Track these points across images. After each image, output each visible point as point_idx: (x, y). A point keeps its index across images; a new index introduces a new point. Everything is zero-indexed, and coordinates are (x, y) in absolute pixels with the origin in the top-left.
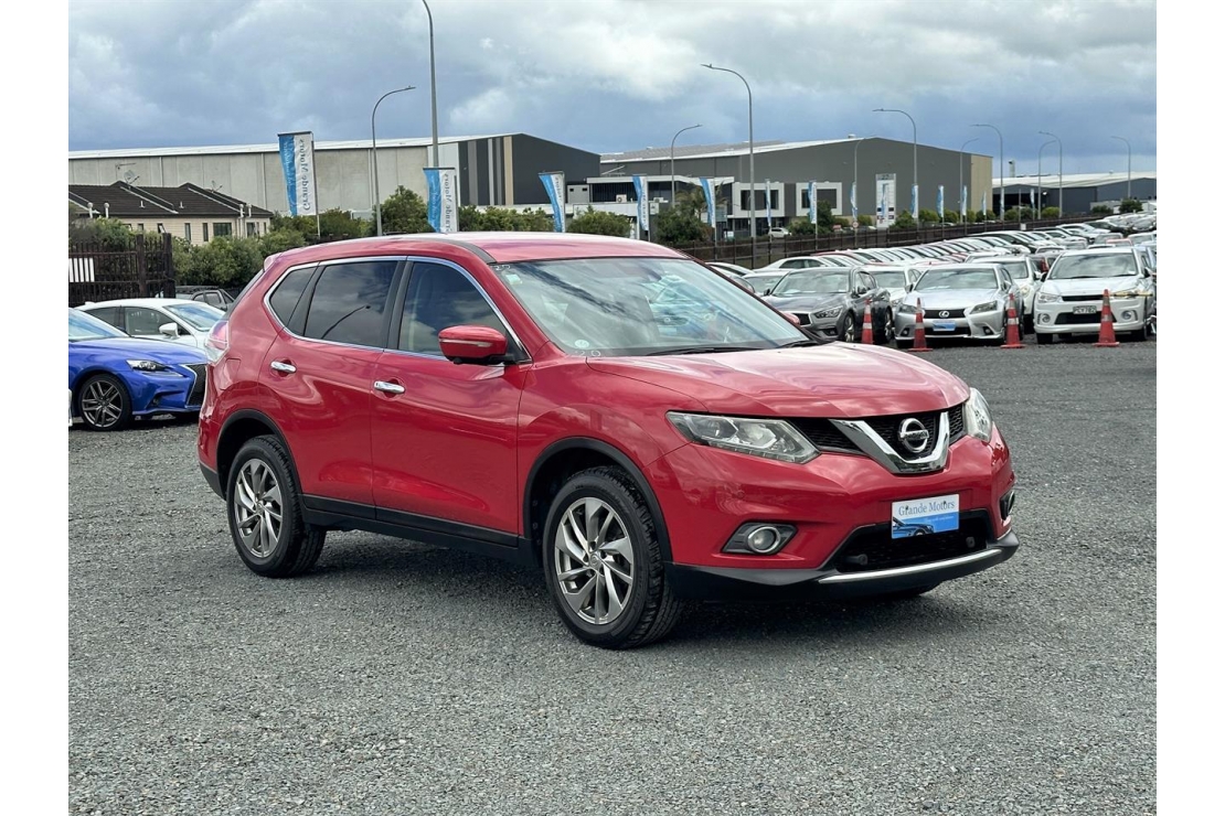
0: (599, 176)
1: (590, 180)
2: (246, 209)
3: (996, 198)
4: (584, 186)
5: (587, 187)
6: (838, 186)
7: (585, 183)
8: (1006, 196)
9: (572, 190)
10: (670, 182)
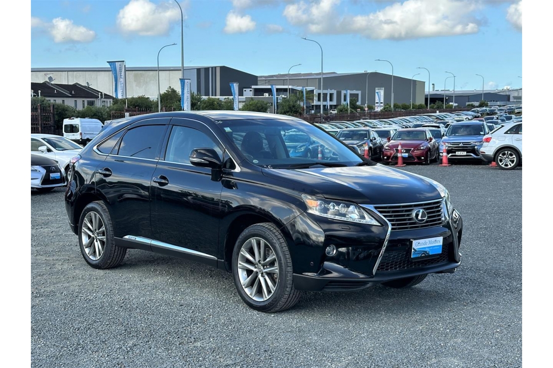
0: (257, 85)
1: (253, 87)
2: (101, 95)
3: (426, 99)
4: (251, 89)
5: (252, 89)
6: (359, 92)
7: (251, 88)
8: (430, 98)
9: (245, 91)
10: (287, 89)
